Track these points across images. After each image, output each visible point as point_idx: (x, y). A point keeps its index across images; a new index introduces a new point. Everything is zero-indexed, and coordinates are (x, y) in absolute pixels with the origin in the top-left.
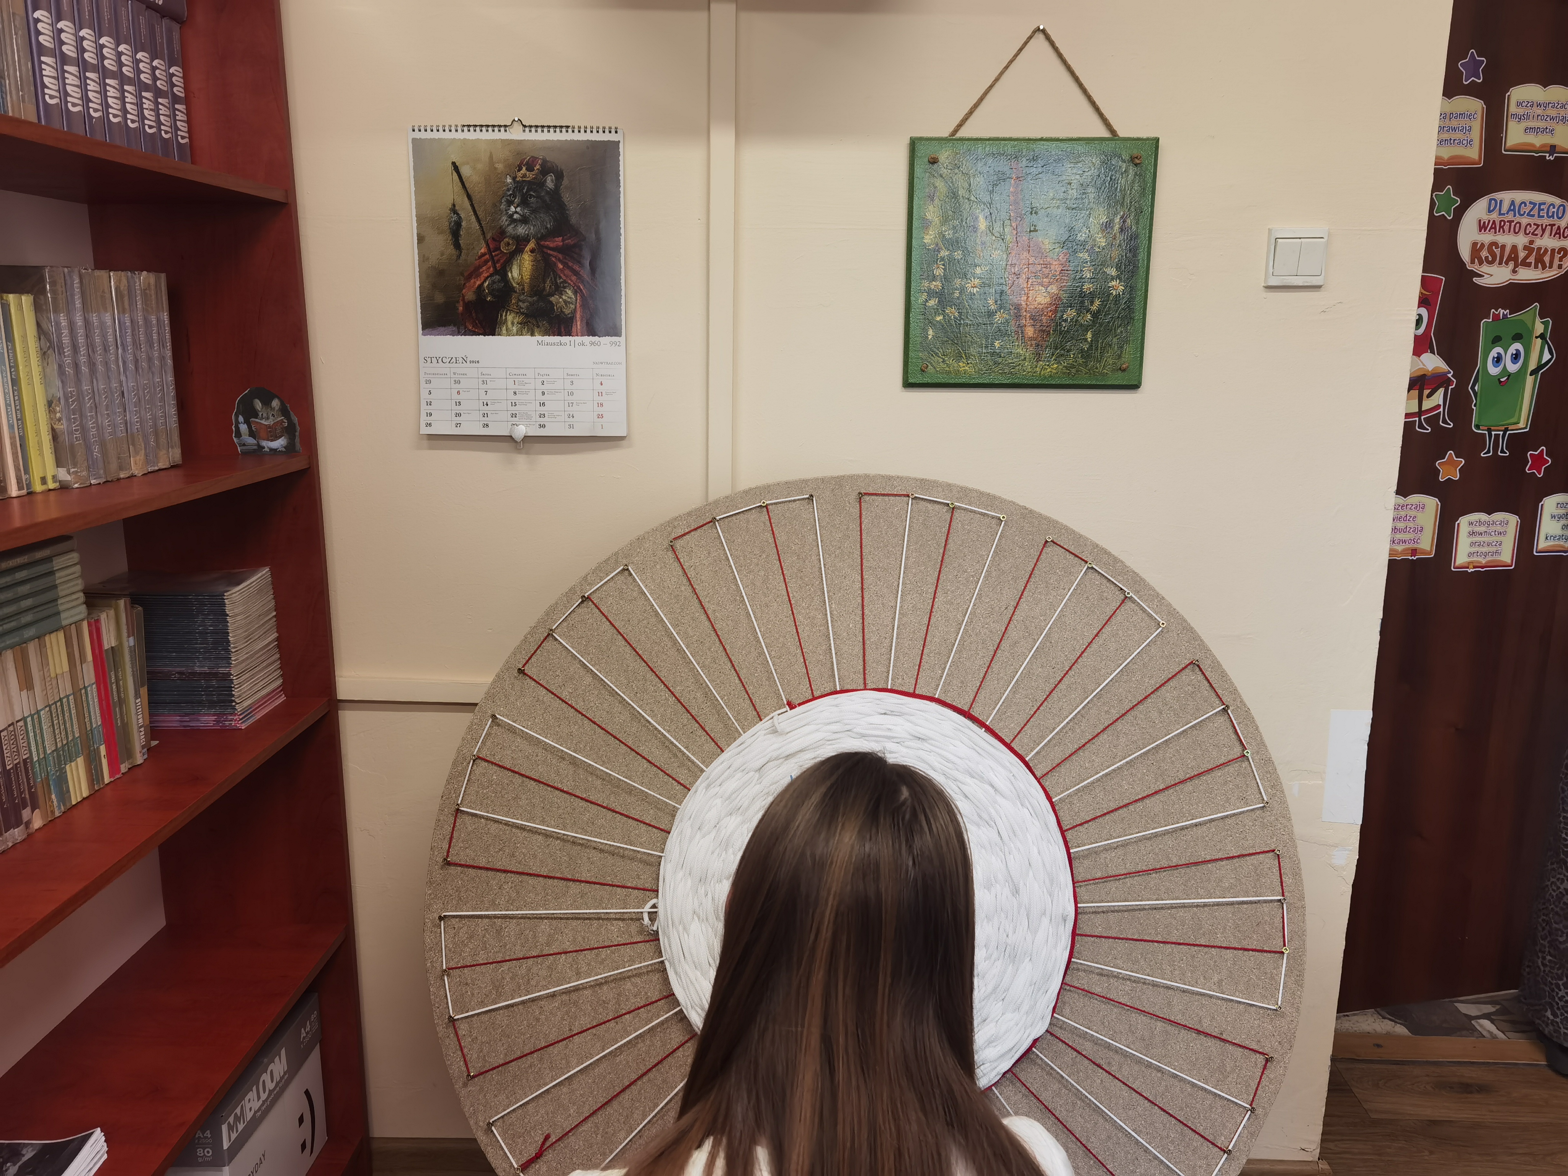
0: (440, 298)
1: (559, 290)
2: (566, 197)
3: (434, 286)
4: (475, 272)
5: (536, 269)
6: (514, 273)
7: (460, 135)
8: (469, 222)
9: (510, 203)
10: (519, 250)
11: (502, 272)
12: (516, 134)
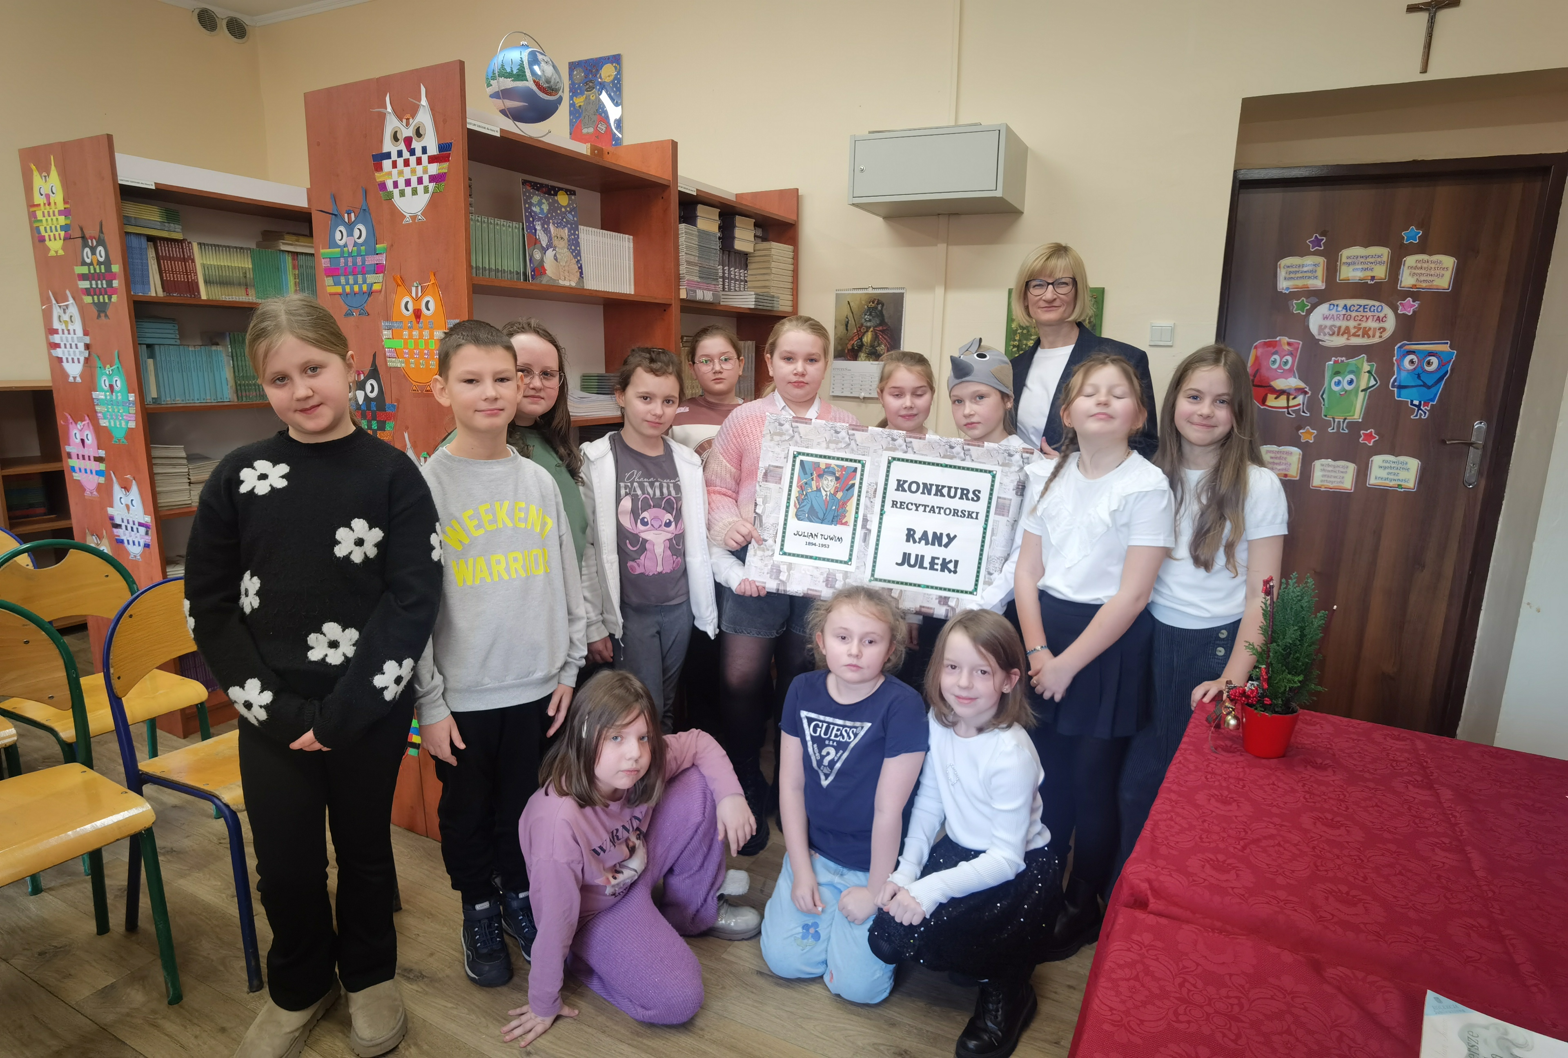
0: (840, 348)
1: (879, 345)
2: (884, 312)
3: (839, 343)
4: (852, 339)
5: (872, 337)
6: (865, 339)
7: (851, 292)
8: (852, 322)
9: (865, 315)
10: (867, 331)
11: (861, 340)
12: (870, 291)
